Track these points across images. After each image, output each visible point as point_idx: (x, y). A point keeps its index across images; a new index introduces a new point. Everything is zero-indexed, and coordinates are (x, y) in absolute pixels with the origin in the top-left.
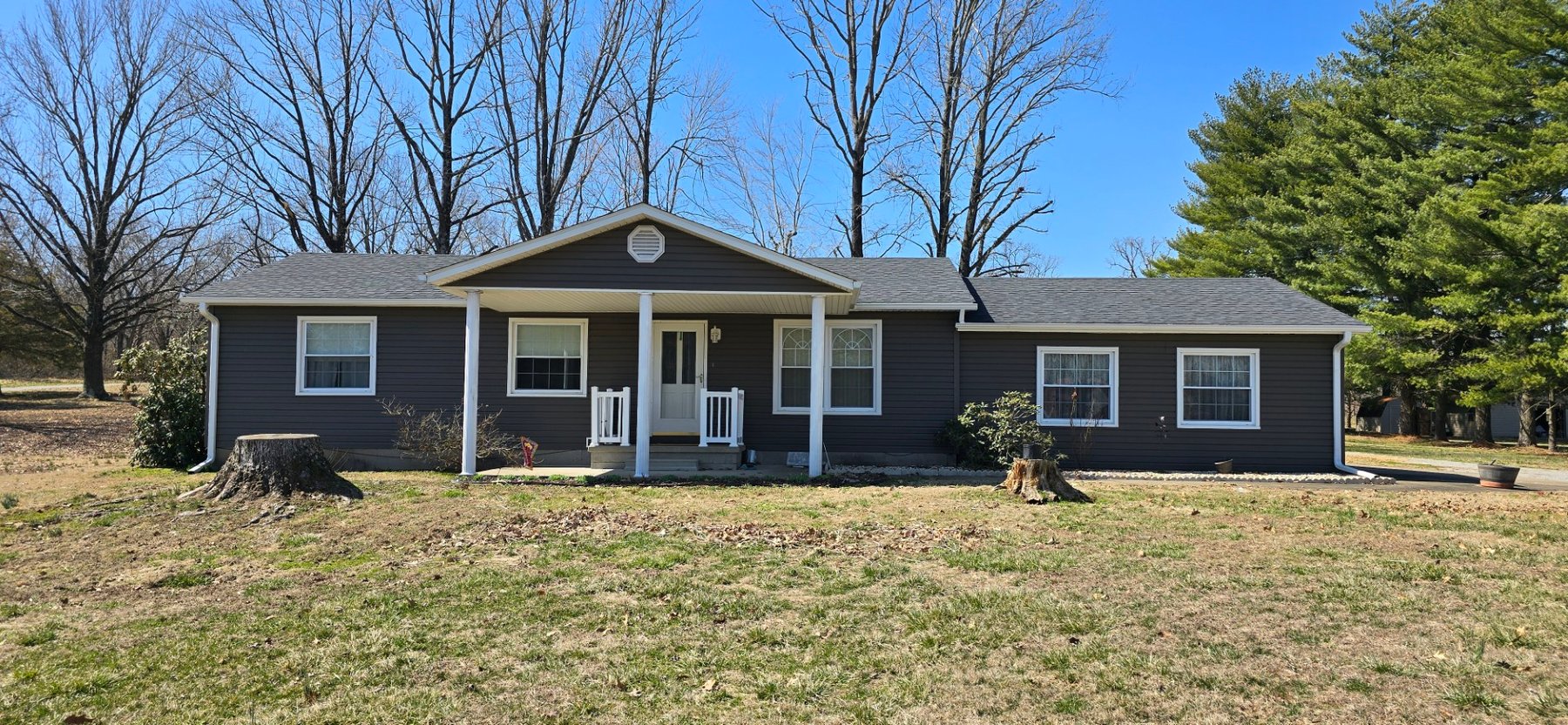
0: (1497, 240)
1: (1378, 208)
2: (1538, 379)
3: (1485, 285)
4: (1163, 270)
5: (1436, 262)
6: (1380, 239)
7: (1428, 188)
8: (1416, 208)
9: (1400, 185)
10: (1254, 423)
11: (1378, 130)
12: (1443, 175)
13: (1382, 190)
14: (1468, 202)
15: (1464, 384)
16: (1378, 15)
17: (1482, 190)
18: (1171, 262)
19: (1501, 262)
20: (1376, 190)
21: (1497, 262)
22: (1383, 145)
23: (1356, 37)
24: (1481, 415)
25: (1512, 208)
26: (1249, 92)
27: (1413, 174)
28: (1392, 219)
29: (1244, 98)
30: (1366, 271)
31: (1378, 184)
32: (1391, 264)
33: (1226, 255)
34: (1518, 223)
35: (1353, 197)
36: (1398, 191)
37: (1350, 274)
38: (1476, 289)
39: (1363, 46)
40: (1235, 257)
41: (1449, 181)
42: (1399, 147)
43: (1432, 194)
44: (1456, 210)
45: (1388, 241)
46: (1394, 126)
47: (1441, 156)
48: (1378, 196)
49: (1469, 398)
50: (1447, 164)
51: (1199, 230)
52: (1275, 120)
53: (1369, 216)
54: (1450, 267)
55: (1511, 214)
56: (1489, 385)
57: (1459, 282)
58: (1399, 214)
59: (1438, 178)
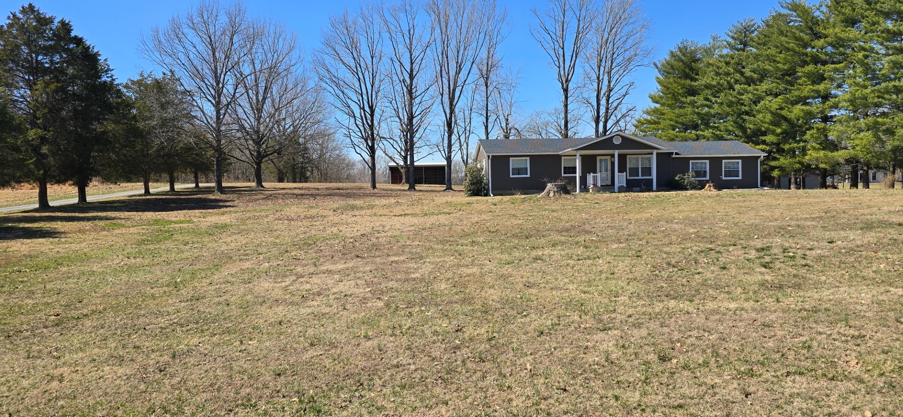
0: (785, 119)
1: (742, 104)
2: (797, 166)
3: (782, 133)
4: (643, 124)
5: (766, 125)
6: (744, 117)
7: (760, 98)
8: (756, 106)
9: (750, 95)
10: (740, 178)
11: (742, 74)
12: (766, 92)
13: (744, 97)
14: (774, 103)
15: (773, 168)
16: (739, 25)
17: (779, 99)
18: (646, 120)
19: (786, 126)
20: (741, 97)
21: (785, 126)
22: (743, 79)
23: (730, 34)
24: (777, 180)
25: (790, 106)
26: (683, 50)
27: (755, 92)
28: (747, 108)
29: (681, 51)
30: (737, 127)
31: (743, 94)
32: (747, 125)
33: (674, 118)
34: (791, 112)
35: (734, 100)
36: (749, 98)
37: (730, 128)
38: (778, 135)
39: (733, 38)
40: (678, 119)
41: (768, 95)
42: (750, 81)
43: (763, 100)
44: (771, 106)
45: (747, 117)
46: (748, 73)
47: (764, 86)
48: (742, 99)
49: (775, 173)
50: (767, 89)
51: (658, 106)
52: (694, 62)
53: (739, 107)
54: (771, 127)
55: (789, 108)
56: (781, 168)
57: (773, 132)
58: (750, 107)
59: (764, 94)
